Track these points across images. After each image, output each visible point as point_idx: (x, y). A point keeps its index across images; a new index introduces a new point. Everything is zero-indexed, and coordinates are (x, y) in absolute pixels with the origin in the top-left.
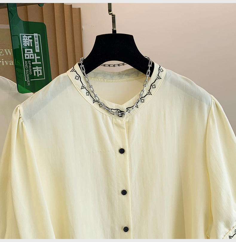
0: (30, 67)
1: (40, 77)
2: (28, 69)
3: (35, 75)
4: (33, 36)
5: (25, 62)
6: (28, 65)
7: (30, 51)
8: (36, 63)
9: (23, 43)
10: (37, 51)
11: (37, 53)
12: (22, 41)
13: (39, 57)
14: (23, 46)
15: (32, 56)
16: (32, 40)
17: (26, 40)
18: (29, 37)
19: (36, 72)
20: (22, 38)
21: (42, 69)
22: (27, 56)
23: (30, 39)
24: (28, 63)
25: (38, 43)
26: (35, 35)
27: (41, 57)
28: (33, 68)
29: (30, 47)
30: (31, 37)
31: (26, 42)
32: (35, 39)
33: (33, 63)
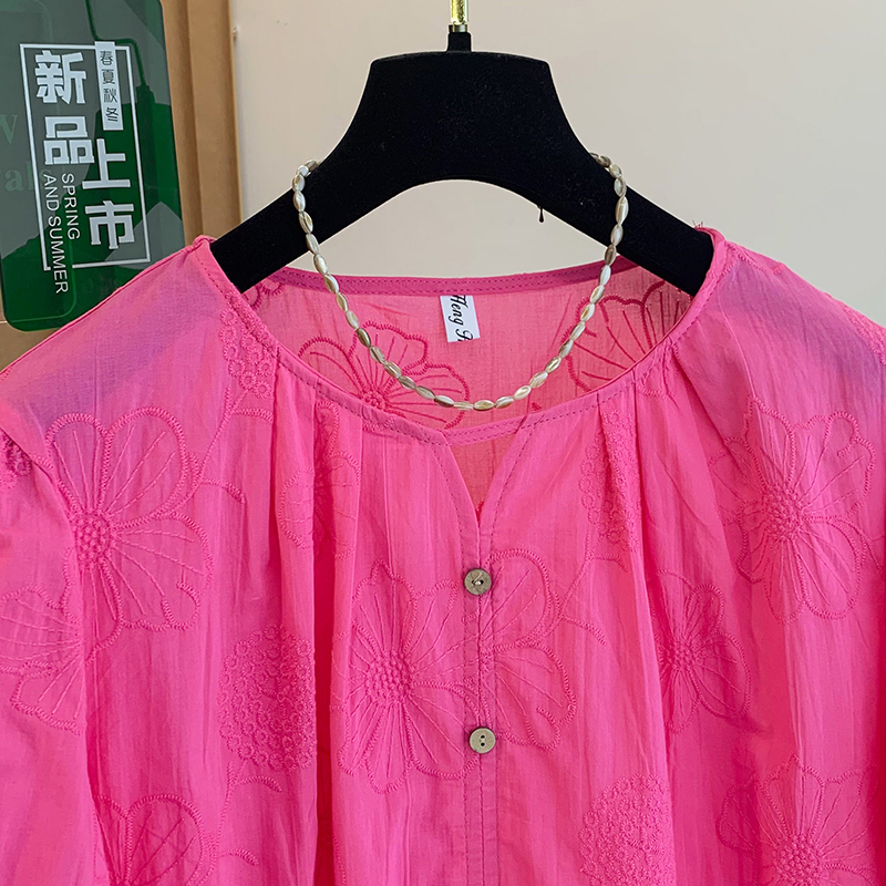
0: (72, 202)
1: (125, 251)
2: (62, 212)
4: (90, 55)
5: (42, 180)
6: (62, 193)
7: (74, 127)
8: (105, 182)
9: (34, 88)
11: (109, 136)
12: (33, 78)
13: (121, 157)
14: (37, 100)
15: (82, 152)
16: (83, 75)
17: (55, 75)
18: (68, 59)
19: (103, 229)
20: (32, 65)
21: (136, 215)
22: (56, 153)
23: (74, 66)
24: (59, 184)
25: (115, 86)
26: (100, 47)
27: (130, 157)
28: (89, 210)
30: (78, 57)
31: (51, 82)
32: (101, 67)
33: (87, 185)
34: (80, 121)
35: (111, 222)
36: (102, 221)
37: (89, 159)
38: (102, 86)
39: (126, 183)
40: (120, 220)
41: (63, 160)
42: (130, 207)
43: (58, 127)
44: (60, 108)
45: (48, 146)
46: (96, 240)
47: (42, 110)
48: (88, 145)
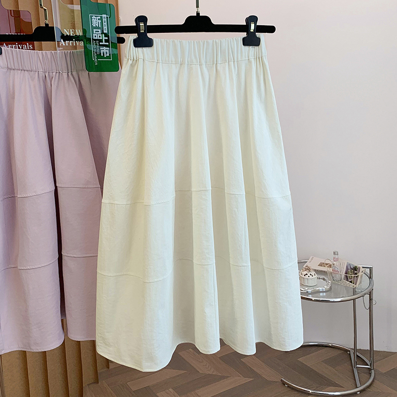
0: (98, 46)
2: (96, 49)
4: (101, 17)
5: (93, 42)
6: (96, 45)
7: (98, 31)
8: (104, 43)
9: (92, 23)
12: (91, 22)
13: (107, 38)
14: (92, 26)
16: (100, 21)
17: (95, 21)
18: (98, 18)
20: (91, 19)
23: (99, 19)
24: (96, 43)
25: (106, 24)
26: (103, 16)
27: (109, 38)
28: (101, 48)
29: (98, 28)
30: (99, 18)
31: (95, 22)
32: (103, 20)
33: (101, 43)
34: (100, 30)
35: (105, 51)
36: (103, 51)
37: (101, 38)
38: (104, 24)
39: (108, 44)
40: (106, 51)
41: (96, 38)
42: (108, 49)
43: (96, 31)
44: (96, 28)
45: (94, 35)
46: (102, 55)
47: (93, 28)
48: (101, 35)
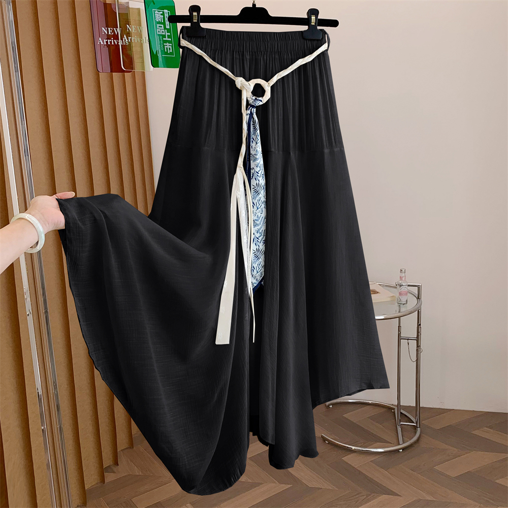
0: (162, 42)
1: (171, 53)
2: (160, 44)
3: (166, 51)
4: (163, 12)
5: (157, 37)
6: (160, 40)
7: (161, 27)
8: (167, 39)
9: (155, 19)
10: (168, 27)
11: (167, 29)
12: (155, 16)
14: (155, 21)
15: (163, 32)
16: (163, 16)
18: (160, 13)
19: (167, 48)
21: (172, 46)
22: (159, 32)
27: (171, 34)
29: (161, 23)
31: (158, 17)
37: (164, 34)
38: (166, 19)
39: (170, 40)
40: (169, 47)
42: (171, 44)
45: (158, 30)
47: (157, 23)
48: (164, 30)
